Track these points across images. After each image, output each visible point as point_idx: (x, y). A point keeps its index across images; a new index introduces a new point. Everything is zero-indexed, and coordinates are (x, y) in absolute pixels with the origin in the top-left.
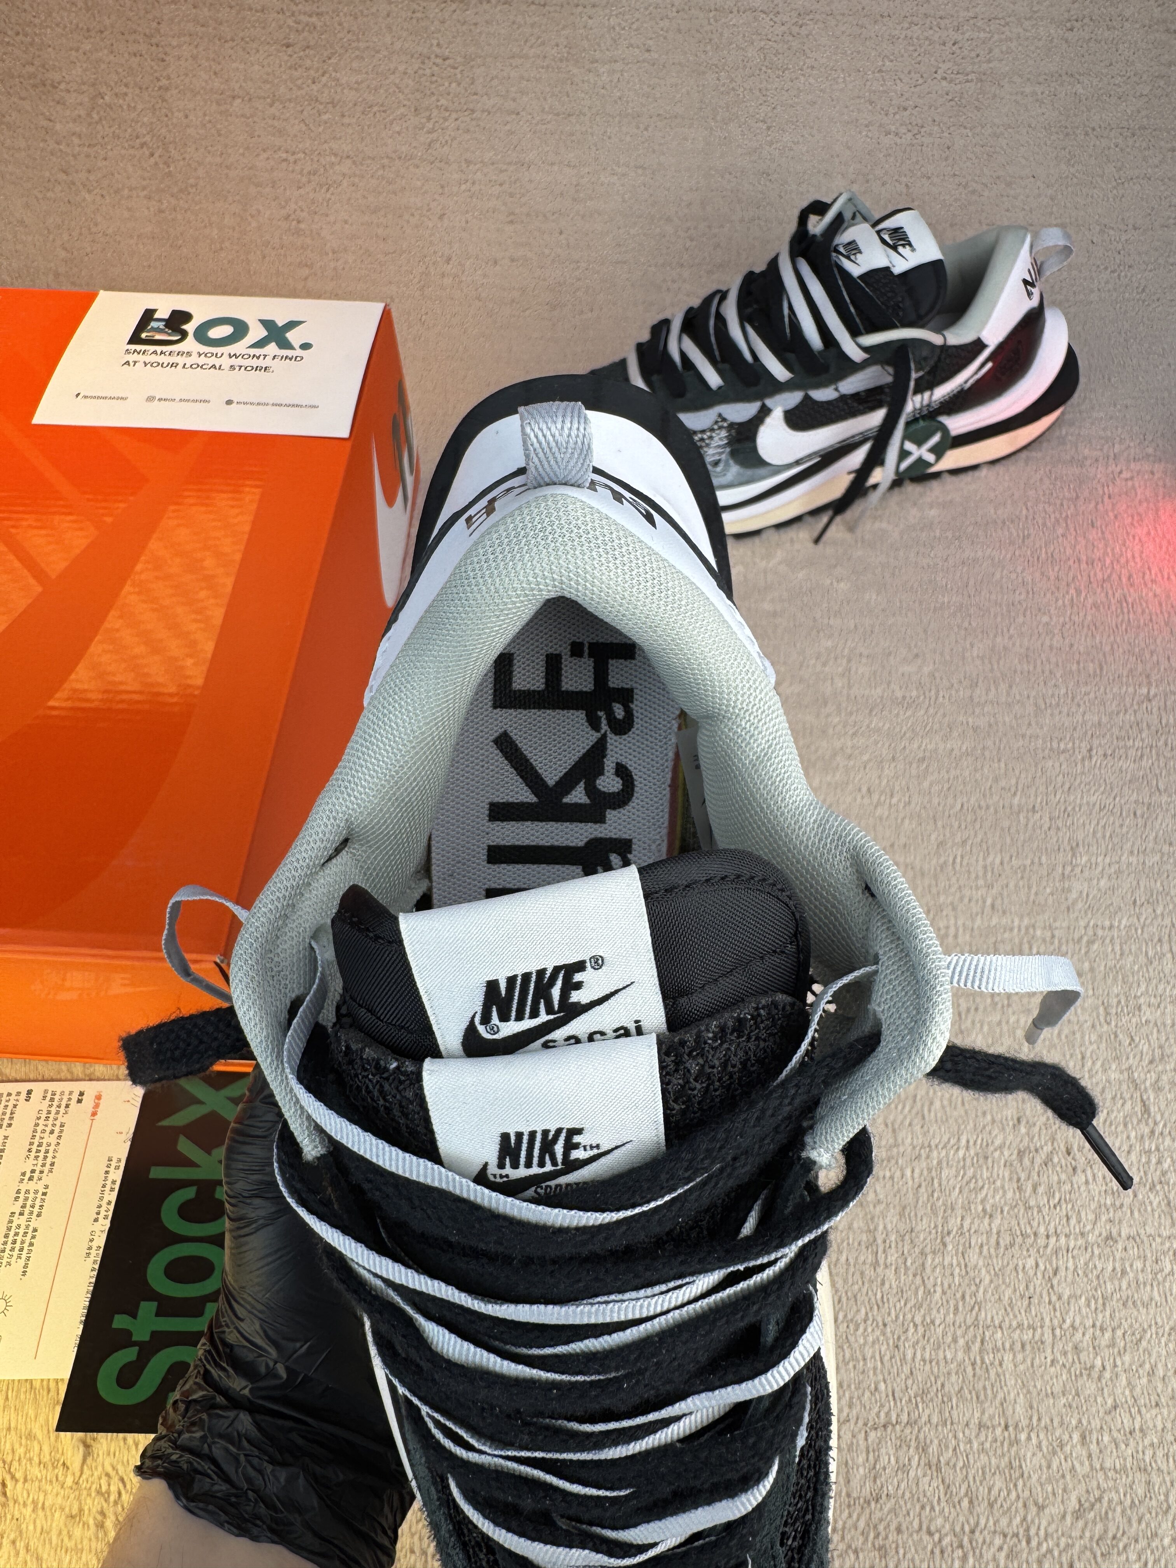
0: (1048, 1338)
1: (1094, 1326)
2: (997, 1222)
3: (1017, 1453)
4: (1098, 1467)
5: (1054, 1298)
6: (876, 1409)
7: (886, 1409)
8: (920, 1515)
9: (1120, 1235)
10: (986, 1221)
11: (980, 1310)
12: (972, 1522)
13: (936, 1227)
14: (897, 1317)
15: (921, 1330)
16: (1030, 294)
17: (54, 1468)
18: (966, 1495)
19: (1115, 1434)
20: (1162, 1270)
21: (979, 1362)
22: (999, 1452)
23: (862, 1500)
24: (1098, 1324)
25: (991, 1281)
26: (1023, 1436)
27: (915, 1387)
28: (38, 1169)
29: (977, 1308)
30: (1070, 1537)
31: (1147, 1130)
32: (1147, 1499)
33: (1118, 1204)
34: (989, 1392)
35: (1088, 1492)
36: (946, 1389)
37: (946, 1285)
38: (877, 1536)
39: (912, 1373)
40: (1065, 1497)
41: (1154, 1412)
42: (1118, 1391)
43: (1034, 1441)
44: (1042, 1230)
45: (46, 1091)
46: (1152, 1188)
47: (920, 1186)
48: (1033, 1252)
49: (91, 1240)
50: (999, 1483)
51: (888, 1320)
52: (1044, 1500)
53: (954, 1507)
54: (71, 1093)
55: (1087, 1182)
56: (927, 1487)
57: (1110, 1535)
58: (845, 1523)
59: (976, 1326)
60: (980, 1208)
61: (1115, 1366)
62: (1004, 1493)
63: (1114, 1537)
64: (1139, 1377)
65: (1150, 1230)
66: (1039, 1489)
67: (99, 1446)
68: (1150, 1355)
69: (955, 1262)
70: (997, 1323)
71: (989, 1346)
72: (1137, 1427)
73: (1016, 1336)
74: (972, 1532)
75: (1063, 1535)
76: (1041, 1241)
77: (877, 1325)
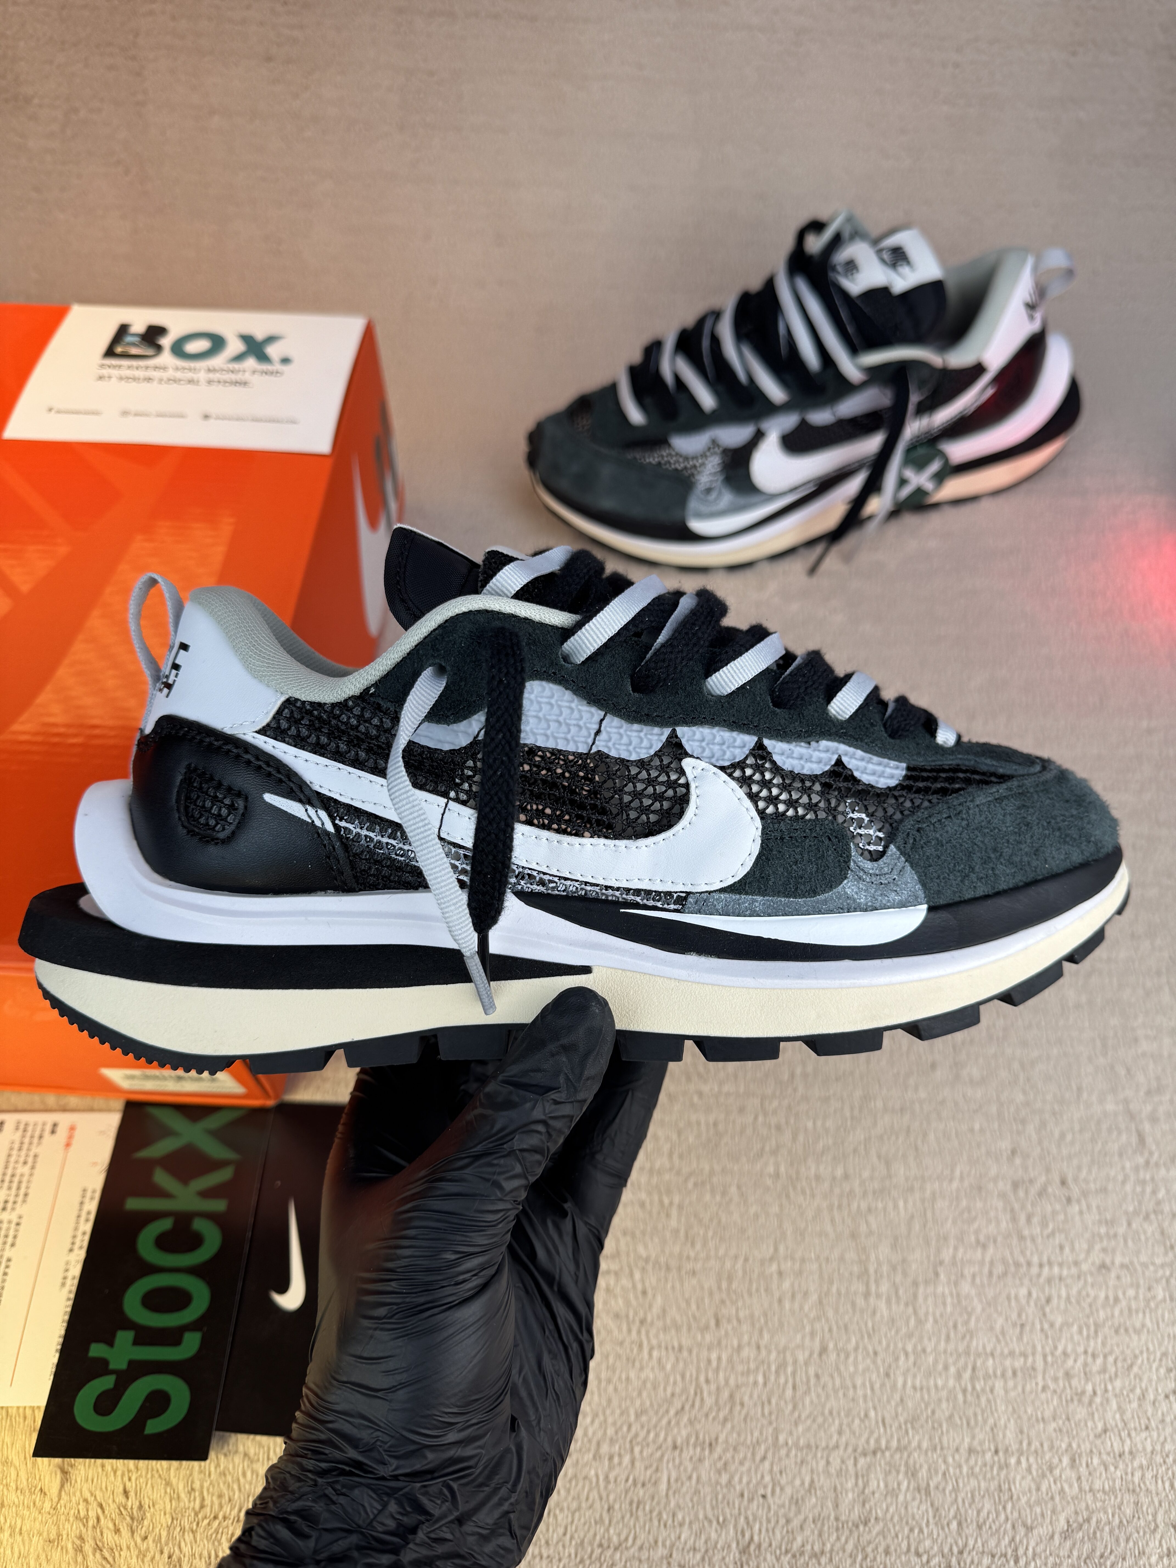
0: (1040, 1364)
1: (1086, 1352)
2: (991, 1251)
3: (1007, 1477)
4: (1087, 1488)
5: (1046, 1326)
6: (866, 1435)
7: (876, 1435)
8: (908, 1537)
9: (1113, 1263)
10: (979, 1251)
11: (971, 1337)
12: (960, 1543)
13: (928, 1257)
14: (888, 1346)
15: (912, 1359)
16: (1031, 318)
17: (32, 1493)
18: (955, 1517)
19: (1104, 1457)
20: (1154, 1297)
21: (969, 1388)
22: (989, 1475)
23: (850, 1524)
24: (1090, 1351)
25: (983, 1310)
26: (1013, 1461)
27: (905, 1415)
28: (11, 1199)
29: (968, 1337)
30: (1058, 1556)
31: (1141, 1160)
32: (1135, 1520)
33: (1112, 1232)
34: (980, 1418)
35: (1076, 1513)
36: (937, 1415)
37: (938, 1314)
38: (865, 1558)
39: (902, 1400)
40: (1054, 1518)
41: (1144, 1435)
42: (1109, 1415)
43: (1024, 1464)
44: (1035, 1260)
45: (18, 1123)
46: (1147, 1217)
47: (912, 1217)
48: (1026, 1281)
49: (67, 1270)
50: (988, 1506)
51: (879, 1349)
52: (1032, 1522)
53: (943, 1528)
54: (44, 1124)
55: (1081, 1212)
56: (915, 1510)
57: (1098, 1554)
58: (832, 1546)
59: (967, 1353)
60: (973, 1238)
61: (1106, 1391)
62: (993, 1516)
63: (1102, 1556)
64: (1130, 1402)
65: (1143, 1258)
66: (1028, 1511)
67: (77, 1472)
68: (1141, 1379)
69: (947, 1291)
70: (988, 1350)
71: (980, 1374)
72: (1127, 1449)
73: (1008, 1363)
74: (961, 1552)
75: (1051, 1554)
76: (1035, 1270)
77: (868, 1354)
